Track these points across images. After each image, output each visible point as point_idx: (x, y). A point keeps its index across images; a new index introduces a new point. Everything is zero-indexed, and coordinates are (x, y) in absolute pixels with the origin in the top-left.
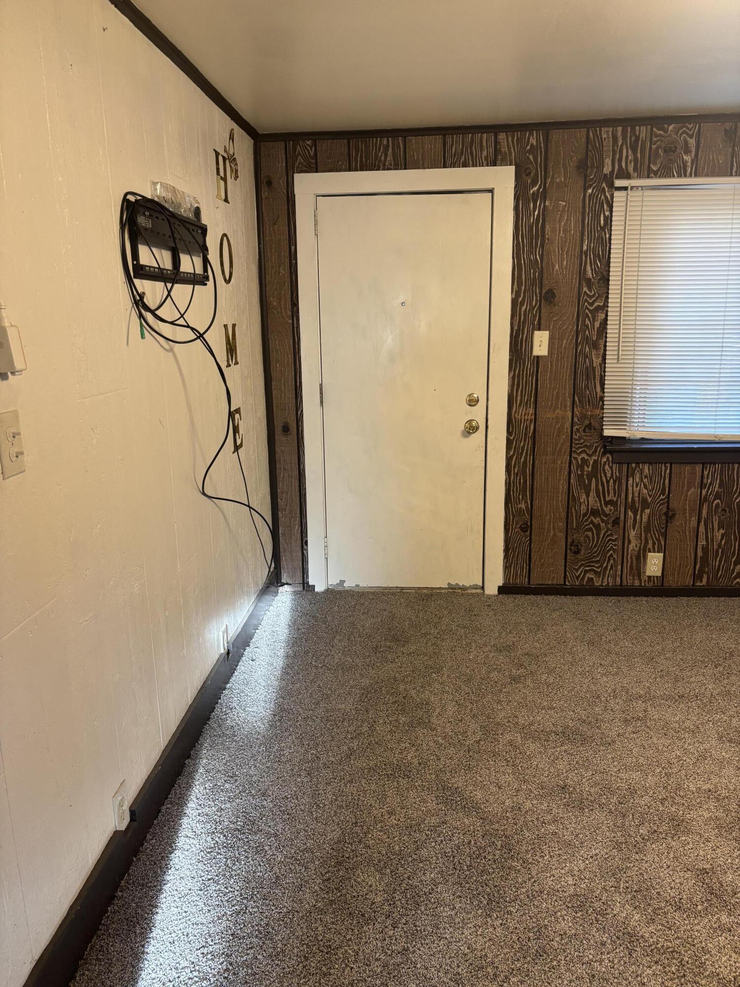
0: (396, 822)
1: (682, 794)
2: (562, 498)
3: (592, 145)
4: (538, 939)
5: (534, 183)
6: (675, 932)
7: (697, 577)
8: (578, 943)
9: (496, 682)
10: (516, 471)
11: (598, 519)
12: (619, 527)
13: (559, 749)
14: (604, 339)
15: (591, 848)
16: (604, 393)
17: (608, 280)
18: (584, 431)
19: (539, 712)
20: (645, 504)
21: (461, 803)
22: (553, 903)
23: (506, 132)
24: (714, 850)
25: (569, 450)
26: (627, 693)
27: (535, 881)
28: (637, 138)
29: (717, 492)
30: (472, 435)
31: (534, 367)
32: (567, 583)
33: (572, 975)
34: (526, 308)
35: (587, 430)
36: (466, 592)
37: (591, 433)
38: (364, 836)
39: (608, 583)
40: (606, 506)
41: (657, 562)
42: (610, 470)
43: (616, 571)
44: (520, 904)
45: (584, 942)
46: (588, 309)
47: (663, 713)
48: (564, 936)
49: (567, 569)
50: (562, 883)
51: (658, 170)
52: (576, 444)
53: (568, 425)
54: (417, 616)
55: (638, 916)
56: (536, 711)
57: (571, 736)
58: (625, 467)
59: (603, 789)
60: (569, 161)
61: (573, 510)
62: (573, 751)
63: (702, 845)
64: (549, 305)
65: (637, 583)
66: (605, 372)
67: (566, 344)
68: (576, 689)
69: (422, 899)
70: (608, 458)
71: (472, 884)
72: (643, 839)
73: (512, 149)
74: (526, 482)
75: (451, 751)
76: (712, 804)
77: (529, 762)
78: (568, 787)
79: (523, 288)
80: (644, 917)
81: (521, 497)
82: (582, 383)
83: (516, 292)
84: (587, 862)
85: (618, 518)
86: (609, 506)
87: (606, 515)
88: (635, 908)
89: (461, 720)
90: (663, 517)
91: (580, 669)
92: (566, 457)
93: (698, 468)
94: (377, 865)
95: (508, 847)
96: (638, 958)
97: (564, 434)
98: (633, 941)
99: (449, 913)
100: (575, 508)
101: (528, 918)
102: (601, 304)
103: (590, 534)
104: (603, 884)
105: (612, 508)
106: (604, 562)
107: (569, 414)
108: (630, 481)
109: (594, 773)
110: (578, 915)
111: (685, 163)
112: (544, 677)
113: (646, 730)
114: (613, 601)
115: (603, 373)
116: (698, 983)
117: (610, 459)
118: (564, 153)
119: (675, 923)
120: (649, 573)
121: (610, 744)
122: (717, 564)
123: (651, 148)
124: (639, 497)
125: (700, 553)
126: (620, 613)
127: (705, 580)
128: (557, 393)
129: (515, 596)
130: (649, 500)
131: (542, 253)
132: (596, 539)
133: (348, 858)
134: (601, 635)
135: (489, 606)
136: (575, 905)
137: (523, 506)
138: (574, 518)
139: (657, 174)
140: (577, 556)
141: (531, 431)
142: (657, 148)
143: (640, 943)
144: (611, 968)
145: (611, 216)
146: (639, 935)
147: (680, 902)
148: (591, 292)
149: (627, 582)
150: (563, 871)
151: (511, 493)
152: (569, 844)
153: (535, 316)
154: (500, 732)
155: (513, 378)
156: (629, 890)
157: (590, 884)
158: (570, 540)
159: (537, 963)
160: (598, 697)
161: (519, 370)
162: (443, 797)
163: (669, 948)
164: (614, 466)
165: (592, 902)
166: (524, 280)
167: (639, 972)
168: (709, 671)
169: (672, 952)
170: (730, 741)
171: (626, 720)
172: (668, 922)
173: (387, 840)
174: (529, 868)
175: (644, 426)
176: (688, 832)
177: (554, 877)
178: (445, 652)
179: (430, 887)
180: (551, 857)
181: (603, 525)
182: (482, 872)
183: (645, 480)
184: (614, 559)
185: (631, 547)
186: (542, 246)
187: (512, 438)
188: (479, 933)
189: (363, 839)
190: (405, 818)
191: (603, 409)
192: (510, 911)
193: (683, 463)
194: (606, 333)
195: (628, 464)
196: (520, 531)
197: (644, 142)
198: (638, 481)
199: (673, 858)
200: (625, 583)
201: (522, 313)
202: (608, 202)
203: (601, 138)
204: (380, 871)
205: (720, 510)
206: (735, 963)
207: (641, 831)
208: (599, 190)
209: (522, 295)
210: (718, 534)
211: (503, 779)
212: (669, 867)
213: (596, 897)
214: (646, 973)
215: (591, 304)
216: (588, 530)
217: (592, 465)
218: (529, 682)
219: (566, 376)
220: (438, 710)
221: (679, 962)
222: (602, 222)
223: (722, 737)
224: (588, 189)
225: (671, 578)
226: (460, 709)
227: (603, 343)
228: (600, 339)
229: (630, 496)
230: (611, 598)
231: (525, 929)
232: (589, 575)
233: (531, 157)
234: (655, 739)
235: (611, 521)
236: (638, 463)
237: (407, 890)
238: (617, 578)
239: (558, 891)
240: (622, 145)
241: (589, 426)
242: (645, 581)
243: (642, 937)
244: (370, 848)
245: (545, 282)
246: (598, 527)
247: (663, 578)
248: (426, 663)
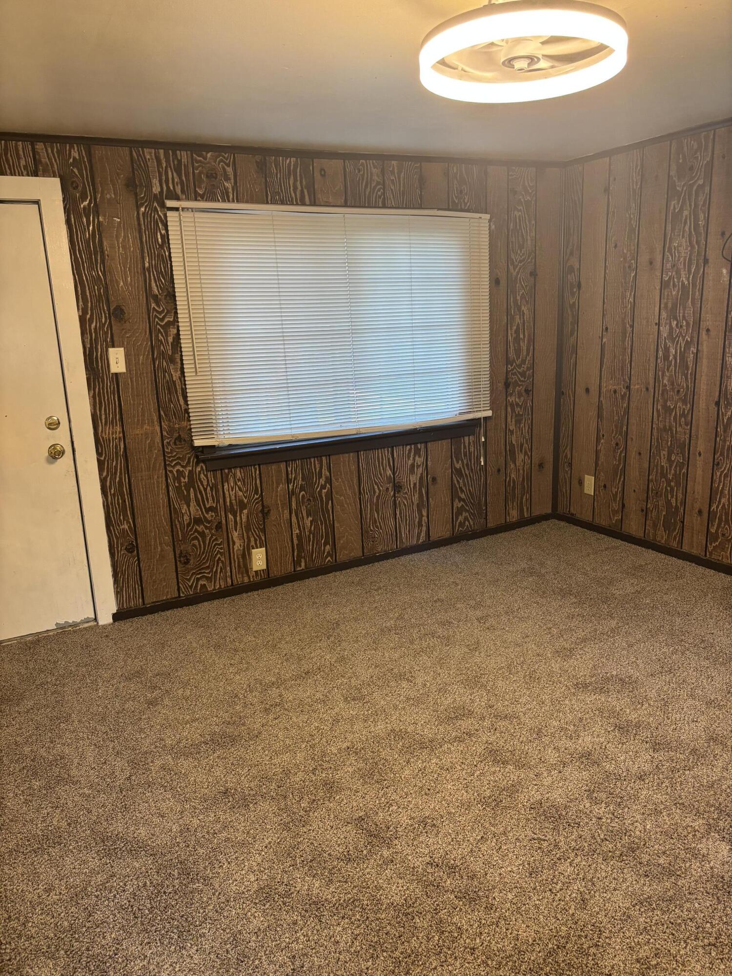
0: (58, 897)
1: (327, 759)
2: (164, 512)
3: (137, 164)
4: (236, 947)
5: (84, 198)
6: (351, 883)
7: (296, 563)
8: (273, 933)
9: (133, 712)
10: (112, 492)
11: (202, 526)
12: (222, 531)
13: (212, 757)
14: (180, 353)
15: (263, 839)
16: (188, 405)
17: (175, 296)
18: (175, 443)
19: (183, 728)
20: (242, 506)
21: (126, 848)
22: (241, 906)
23: (44, 143)
24: (364, 798)
25: (163, 464)
26: (261, 684)
27: (220, 893)
28: (180, 162)
29: (301, 485)
30: (59, 460)
31: (114, 384)
32: (182, 595)
33: (275, 965)
34: (96, 326)
35: (178, 443)
36: (78, 628)
37: (182, 445)
38: (23, 928)
39: (220, 585)
40: (207, 513)
41: (261, 557)
42: (205, 478)
43: (226, 573)
44: (211, 922)
45: (278, 929)
46: (159, 325)
47: (296, 692)
48: (259, 933)
49: (180, 581)
50: (246, 883)
51: (204, 194)
52: (170, 457)
53: (158, 439)
54: (27, 668)
55: (318, 882)
56: (181, 728)
57: (220, 741)
58: (219, 473)
59: (261, 780)
60: (116, 178)
61: (177, 522)
62: (225, 754)
63: (354, 797)
64: (120, 322)
65: (246, 580)
66: (185, 385)
67: (143, 359)
68: (214, 695)
69: (108, 964)
70: (202, 467)
71: (158, 925)
72: (306, 811)
73: (53, 160)
74: (125, 501)
75: (102, 797)
76: (352, 758)
77: (186, 780)
78: (229, 790)
79: (89, 304)
80: (323, 881)
81: (122, 518)
82: (165, 397)
83: (82, 309)
84: (263, 853)
85: (220, 523)
86: (210, 513)
87: (209, 522)
88: (314, 877)
89: (105, 763)
90: (260, 515)
91: (213, 675)
92: (161, 471)
93: (283, 466)
94: (47, 952)
95: (185, 872)
96: (327, 921)
97: (155, 449)
98: (320, 908)
99: (141, 965)
100: (178, 519)
101: (222, 932)
102: (172, 320)
103: (196, 542)
104: (281, 867)
105: (213, 514)
106: (213, 567)
107: (158, 428)
108: (226, 487)
109: (250, 768)
110: (267, 906)
111: (226, 189)
112: (180, 692)
113: (286, 713)
114: (228, 602)
115: (184, 387)
116: (379, 918)
117: (204, 468)
118: (109, 170)
119: (349, 875)
120: (255, 568)
121: (257, 736)
122: (311, 547)
123: (193, 172)
124: (236, 500)
125: (296, 542)
126: (236, 611)
127: (303, 564)
128: (142, 409)
129: (131, 620)
130: (246, 501)
131: (104, 269)
132: (202, 546)
133: (9, 960)
134: (225, 637)
135: (107, 636)
136: (262, 898)
137: (126, 527)
138: (179, 530)
139: (202, 198)
140: (187, 566)
141: (122, 450)
142: (200, 173)
143: (325, 907)
144: (307, 942)
145: (168, 235)
146: (323, 899)
147: (348, 855)
148: (160, 308)
149: (237, 580)
150: (244, 872)
151: (111, 515)
152: (243, 844)
153: (106, 333)
154: (149, 760)
155: (94, 397)
156: (305, 863)
157: (271, 873)
158: (178, 552)
159: (240, 971)
160: (236, 696)
161: (99, 389)
162: (105, 850)
163: (350, 900)
164: (209, 474)
165: (276, 889)
166: (89, 297)
167: (331, 933)
168: (324, 644)
169: (353, 902)
170: (354, 700)
171: (266, 710)
172: (343, 877)
173: (52, 920)
174: (211, 883)
175: (229, 433)
176: (340, 790)
177: (236, 881)
178: (70, 697)
179: (114, 948)
180: (229, 863)
181: (207, 531)
182: (165, 908)
183: (239, 483)
184: (222, 562)
185: (236, 548)
186: (103, 262)
187: (102, 458)
188: (177, 970)
189: (23, 931)
190: (66, 889)
191: (190, 421)
192: (203, 933)
193: (269, 463)
194: (181, 348)
195: (221, 470)
196: (126, 553)
197: (186, 167)
198: (232, 485)
199: (334, 818)
200: (235, 582)
201: (93, 331)
202: (162, 221)
203: (145, 158)
204: (53, 957)
205: (306, 500)
206: (403, 887)
207: (302, 805)
208: (152, 209)
209: (89, 312)
210: (308, 521)
211: (164, 806)
212: (332, 827)
213: (279, 882)
214: (337, 931)
215: (162, 320)
216: (194, 539)
217: (188, 476)
218: (166, 701)
219: (148, 391)
220: (76, 761)
221: (361, 908)
222: (160, 240)
223: (347, 698)
224: (141, 208)
225: (275, 569)
226: (101, 751)
227: (179, 357)
228: (175, 354)
229: (228, 500)
230: (225, 600)
231: (221, 943)
232: (201, 582)
233: (75, 170)
234: (294, 719)
235: (214, 527)
236: (230, 469)
237: (89, 962)
238: (228, 579)
239: (243, 893)
240: (166, 167)
241: (179, 438)
242: (253, 577)
243: (326, 900)
244: (34, 938)
245: (112, 298)
246: (203, 534)
247: (268, 571)
248: (50, 715)
